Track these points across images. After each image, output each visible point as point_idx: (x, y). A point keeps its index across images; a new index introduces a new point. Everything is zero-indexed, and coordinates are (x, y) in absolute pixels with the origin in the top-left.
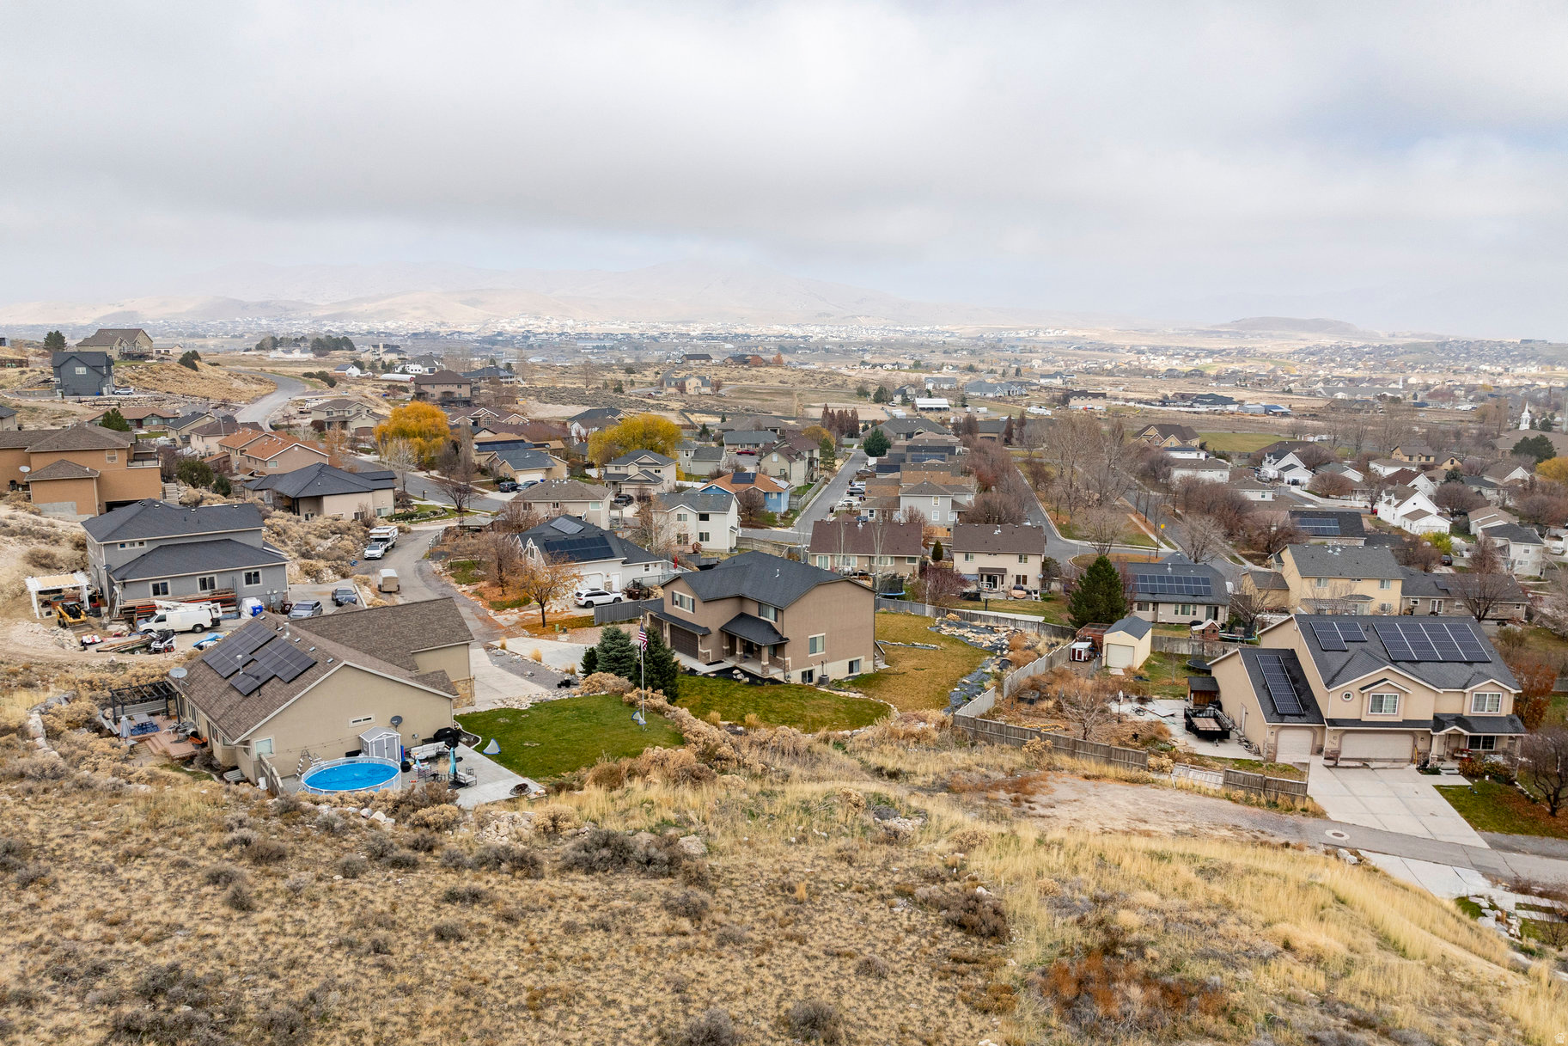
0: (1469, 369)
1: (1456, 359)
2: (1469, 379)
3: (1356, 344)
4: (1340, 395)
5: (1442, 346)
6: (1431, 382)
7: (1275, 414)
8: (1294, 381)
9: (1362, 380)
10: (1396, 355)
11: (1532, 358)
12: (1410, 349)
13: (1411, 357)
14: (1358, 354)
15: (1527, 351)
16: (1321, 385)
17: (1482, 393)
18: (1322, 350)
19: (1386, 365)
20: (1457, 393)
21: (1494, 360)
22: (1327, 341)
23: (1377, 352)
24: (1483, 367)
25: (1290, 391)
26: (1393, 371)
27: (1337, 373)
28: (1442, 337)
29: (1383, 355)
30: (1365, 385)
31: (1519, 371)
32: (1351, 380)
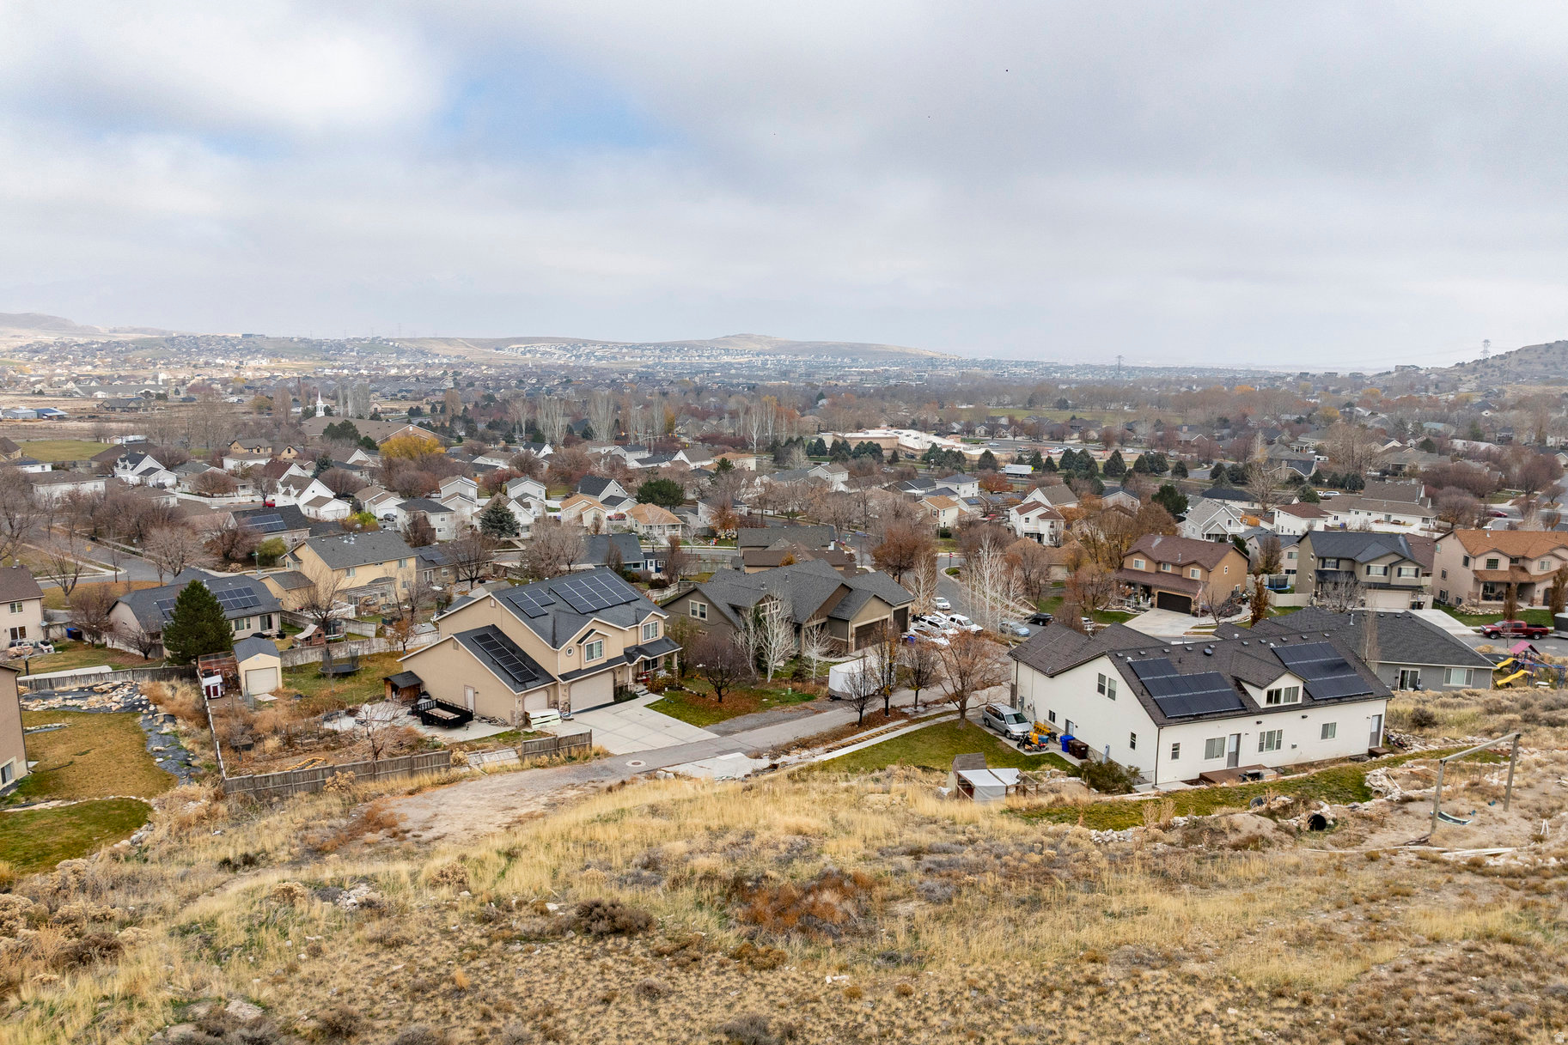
0: (207, 364)
1: (189, 353)
2: (216, 374)
3: (82, 341)
4: (100, 394)
5: (171, 341)
6: (181, 376)
7: (50, 418)
8: (40, 382)
9: (111, 378)
10: (128, 351)
11: (257, 351)
12: (141, 345)
13: (143, 353)
14: (88, 351)
15: (250, 345)
16: (71, 385)
17: (240, 385)
18: (46, 347)
19: (125, 361)
20: (214, 386)
21: (226, 354)
22: (49, 338)
23: (108, 347)
24: (219, 361)
25: (41, 393)
26: (135, 368)
27: (77, 371)
28: (163, 332)
29: (114, 349)
30: (118, 382)
31: (253, 363)
32: (100, 378)
